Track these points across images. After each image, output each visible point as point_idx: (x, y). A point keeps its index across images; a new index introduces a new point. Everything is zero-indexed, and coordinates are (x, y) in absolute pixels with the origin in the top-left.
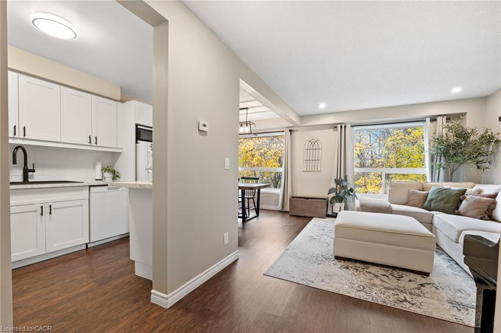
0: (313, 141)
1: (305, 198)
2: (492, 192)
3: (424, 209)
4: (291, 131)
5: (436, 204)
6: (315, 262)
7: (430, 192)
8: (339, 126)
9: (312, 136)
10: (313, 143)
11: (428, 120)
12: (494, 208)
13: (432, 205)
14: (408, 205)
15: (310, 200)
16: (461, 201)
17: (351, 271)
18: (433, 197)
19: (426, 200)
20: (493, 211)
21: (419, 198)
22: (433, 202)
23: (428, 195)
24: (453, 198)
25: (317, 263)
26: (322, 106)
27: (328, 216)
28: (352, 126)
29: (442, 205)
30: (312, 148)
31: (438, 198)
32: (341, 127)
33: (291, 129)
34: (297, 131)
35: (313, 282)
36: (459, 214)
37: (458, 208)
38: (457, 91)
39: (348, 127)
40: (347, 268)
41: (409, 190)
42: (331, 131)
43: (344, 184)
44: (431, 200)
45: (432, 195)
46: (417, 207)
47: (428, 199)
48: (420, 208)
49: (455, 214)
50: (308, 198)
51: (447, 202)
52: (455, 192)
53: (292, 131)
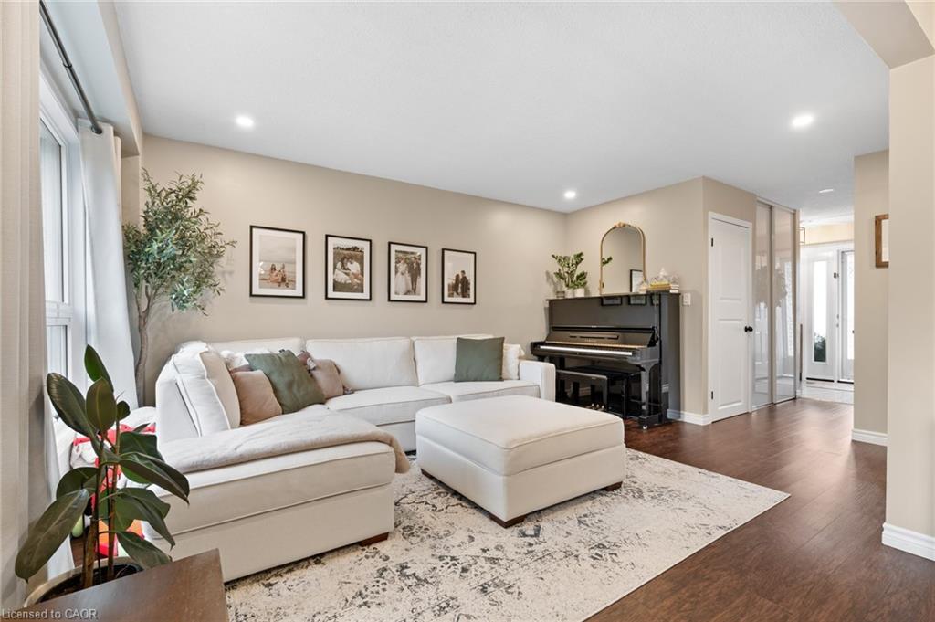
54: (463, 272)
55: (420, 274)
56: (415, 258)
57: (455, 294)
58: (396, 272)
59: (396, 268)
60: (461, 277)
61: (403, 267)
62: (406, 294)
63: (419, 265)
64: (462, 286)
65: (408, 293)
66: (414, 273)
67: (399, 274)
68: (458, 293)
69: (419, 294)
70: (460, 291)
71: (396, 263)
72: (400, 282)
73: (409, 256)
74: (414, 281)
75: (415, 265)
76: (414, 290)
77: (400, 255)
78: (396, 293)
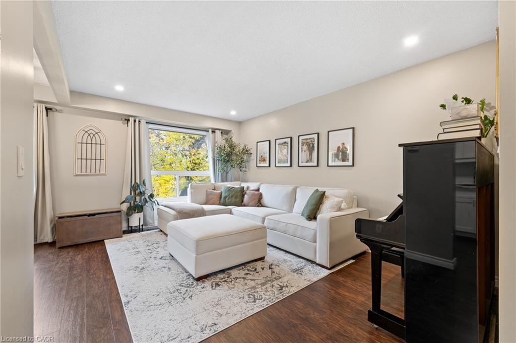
0: (91, 131)
1: (90, 215)
2: (256, 188)
3: (221, 205)
4: (47, 109)
5: (230, 200)
6: (184, 299)
7: (223, 190)
8: (132, 120)
9: (90, 124)
10: (92, 135)
11: (210, 131)
12: (262, 198)
13: (227, 201)
14: (208, 204)
15: (97, 216)
16: (243, 196)
17: (225, 286)
18: (226, 195)
19: (221, 198)
20: (262, 200)
21: (216, 197)
22: (227, 199)
23: (221, 194)
24: (239, 194)
25: (187, 298)
26: (119, 88)
27: (125, 232)
28: (146, 123)
29: (233, 200)
30: (89, 141)
31: (230, 195)
32: (135, 121)
33: (49, 106)
34: (61, 111)
35: (215, 324)
36: (244, 206)
37: (242, 201)
38: (233, 113)
39: (143, 122)
40: (217, 285)
41: (207, 191)
42: (120, 124)
43: (142, 189)
44: (225, 197)
45: (225, 193)
46: (216, 205)
47: (223, 197)
48: (219, 205)
49: (242, 206)
50: (94, 215)
51: (236, 198)
52: (239, 189)
53: (51, 109)
54: (343, 144)
55: (314, 149)
56: (311, 141)
57: (336, 159)
58: (302, 151)
59: (302, 148)
60: (341, 147)
61: (305, 147)
62: (306, 162)
63: (313, 144)
64: (342, 153)
65: (307, 161)
66: (311, 149)
67: (303, 152)
68: (339, 159)
69: (314, 162)
70: (340, 157)
71: (302, 146)
72: (304, 155)
73: (308, 141)
74: (311, 154)
75: (311, 145)
76: (310, 160)
77: (304, 141)
78: (302, 162)
